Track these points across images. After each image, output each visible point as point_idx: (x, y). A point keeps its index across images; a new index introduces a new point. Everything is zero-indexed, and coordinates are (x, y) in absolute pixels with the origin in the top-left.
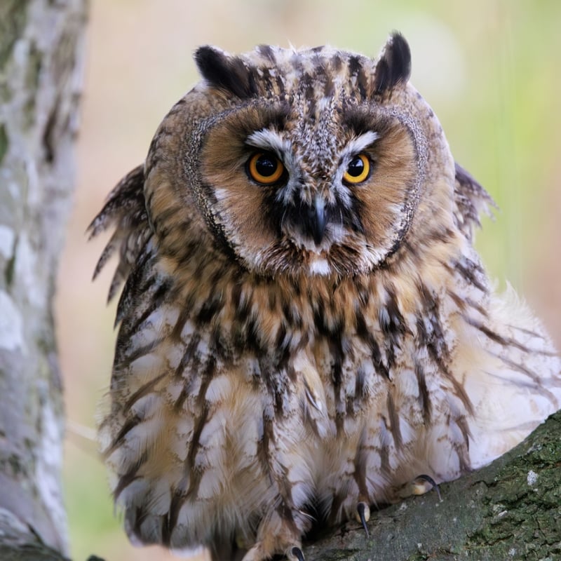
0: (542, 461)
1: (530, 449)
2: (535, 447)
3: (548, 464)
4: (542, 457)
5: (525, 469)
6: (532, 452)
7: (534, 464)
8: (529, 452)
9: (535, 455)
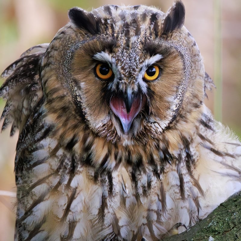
0: (216, 231)
1: (210, 224)
2: (213, 223)
3: (220, 233)
4: (216, 229)
5: (208, 235)
6: (211, 226)
7: (212, 232)
8: (210, 225)
9: (213, 227)
